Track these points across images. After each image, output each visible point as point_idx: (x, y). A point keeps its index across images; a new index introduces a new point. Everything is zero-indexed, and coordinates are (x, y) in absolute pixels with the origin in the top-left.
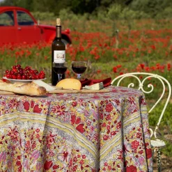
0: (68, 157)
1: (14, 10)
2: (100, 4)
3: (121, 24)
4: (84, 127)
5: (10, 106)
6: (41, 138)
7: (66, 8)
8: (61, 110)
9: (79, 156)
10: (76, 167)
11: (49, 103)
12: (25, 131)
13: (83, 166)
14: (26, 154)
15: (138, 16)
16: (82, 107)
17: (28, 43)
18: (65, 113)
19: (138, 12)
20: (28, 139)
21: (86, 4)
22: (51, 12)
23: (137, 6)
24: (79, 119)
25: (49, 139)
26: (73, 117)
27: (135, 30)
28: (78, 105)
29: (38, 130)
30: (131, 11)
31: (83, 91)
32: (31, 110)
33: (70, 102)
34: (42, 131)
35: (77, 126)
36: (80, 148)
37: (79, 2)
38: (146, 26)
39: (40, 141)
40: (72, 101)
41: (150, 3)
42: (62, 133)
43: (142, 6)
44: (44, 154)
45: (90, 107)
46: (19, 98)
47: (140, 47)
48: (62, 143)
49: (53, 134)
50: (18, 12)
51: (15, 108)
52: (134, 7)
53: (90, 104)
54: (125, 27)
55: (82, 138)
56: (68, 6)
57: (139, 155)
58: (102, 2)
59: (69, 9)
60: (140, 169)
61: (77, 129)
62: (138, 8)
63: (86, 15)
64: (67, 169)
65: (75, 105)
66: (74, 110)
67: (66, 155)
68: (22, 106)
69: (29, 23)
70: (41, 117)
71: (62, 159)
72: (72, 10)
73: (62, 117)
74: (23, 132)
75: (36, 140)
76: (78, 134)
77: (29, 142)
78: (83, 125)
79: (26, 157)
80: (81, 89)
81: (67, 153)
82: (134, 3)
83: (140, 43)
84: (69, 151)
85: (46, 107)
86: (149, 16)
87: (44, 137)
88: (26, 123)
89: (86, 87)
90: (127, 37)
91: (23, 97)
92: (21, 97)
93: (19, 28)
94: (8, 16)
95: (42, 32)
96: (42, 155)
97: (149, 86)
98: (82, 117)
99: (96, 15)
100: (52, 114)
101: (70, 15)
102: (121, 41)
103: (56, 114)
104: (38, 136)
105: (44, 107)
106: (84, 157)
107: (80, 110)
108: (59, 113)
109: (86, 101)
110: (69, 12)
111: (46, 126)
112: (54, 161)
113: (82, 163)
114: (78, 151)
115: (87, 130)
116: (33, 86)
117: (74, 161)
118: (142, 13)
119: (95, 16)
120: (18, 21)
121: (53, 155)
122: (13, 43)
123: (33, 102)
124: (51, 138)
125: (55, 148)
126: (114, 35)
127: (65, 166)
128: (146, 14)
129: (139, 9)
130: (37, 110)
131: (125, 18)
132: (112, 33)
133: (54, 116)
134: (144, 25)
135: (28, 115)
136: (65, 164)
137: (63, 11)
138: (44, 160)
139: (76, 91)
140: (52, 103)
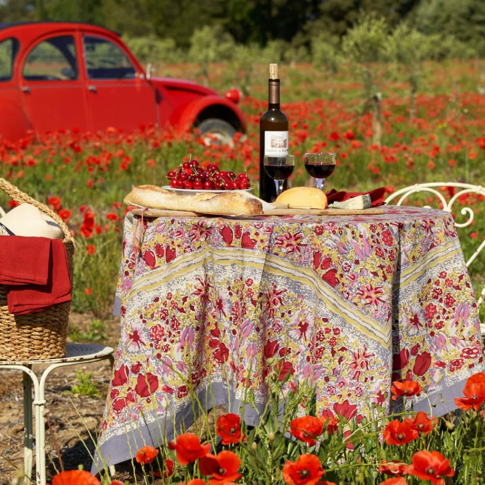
0: (308, 333)
1: (77, 35)
2: (317, 13)
3: (387, 75)
4: (337, 276)
5: (193, 236)
6: (255, 297)
7: (210, 24)
8: (294, 242)
9: (328, 331)
10: (321, 350)
11: (270, 230)
12: (228, 283)
13: (336, 348)
14: (234, 327)
15: (437, 50)
16: (334, 237)
17: (120, 131)
18: (302, 249)
19: (436, 37)
20: (235, 299)
21: (275, 12)
22: (161, 36)
23: (436, 18)
24: (328, 261)
25: (271, 300)
26: (317, 255)
27: (430, 95)
28: (326, 233)
29: (249, 282)
30: (416, 36)
31: (330, 211)
32: (236, 242)
33: (310, 226)
34: (257, 283)
35: (324, 272)
36: (330, 316)
37: (251, 5)
38: (463, 82)
39: (254, 303)
40: (315, 225)
41: (472, 11)
42: (295, 286)
43: (448, 19)
44: (262, 327)
45: (349, 237)
46: (209, 222)
47: (443, 143)
48: (297, 305)
49: (279, 289)
50: (88, 40)
51: (202, 239)
52: (426, 22)
53: (349, 231)
54: (398, 84)
55: (334, 296)
56: (216, 16)
57: (436, 331)
58: (325, 6)
59: (218, 25)
60: (437, 358)
61: (324, 278)
62: (437, 25)
63: (274, 46)
64: (308, 354)
65: (319, 232)
66: (319, 242)
67: (303, 328)
68: (217, 235)
69: (120, 73)
70: (255, 257)
71: (298, 337)
72: (229, 29)
73: (297, 254)
74: (225, 286)
75: (247, 300)
76: (326, 289)
77: (237, 303)
78: (335, 271)
79: (234, 332)
80: (327, 208)
81: (306, 325)
82: (425, 10)
83: (444, 131)
84: (311, 321)
85: (266, 237)
86: (471, 51)
87: (261, 295)
88: (228, 268)
89: (336, 204)
90: (407, 114)
91: (217, 219)
92: (213, 219)
93: (91, 87)
94: (57, 52)
95: (158, 99)
96: (258, 329)
97: (463, 212)
98: (335, 255)
99: (308, 45)
100: (276, 250)
101: (224, 47)
102: (388, 127)
103: (284, 250)
104: (250, 293)
105: (261, 237)
106: (337, 331)
107: (329, 242)
108: (289, 249)
109: (342, 225)
110: (220, 38)
111: (265, 274)
112: (282, 340)
113: (333, 342)
114: (325, 320)
115: (343, 280)
116: (237, 198)
117: (318, 339)
118: (450, 42)
119: (302, 51)
120: (87, 66)
121: (280, 329)
122: (76, 131)
123: (238, 228)
124: (276, 298)
125: (283, 315)
126: (367, 108)
127: (303, 348)
128: (461, 46)
129: (440, 29)
130: (248, 244)
131: (400, 58)
132: (362, 102)
133: (281, 254)
134: (456, 78)
135: (231, 253)
136: (303, 345)
137: (204, 34)
138: (263, 338)
139: (318, 212)
140: (276, 229)
